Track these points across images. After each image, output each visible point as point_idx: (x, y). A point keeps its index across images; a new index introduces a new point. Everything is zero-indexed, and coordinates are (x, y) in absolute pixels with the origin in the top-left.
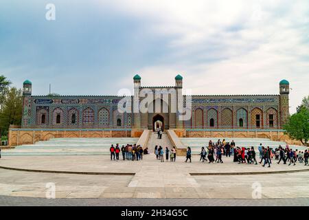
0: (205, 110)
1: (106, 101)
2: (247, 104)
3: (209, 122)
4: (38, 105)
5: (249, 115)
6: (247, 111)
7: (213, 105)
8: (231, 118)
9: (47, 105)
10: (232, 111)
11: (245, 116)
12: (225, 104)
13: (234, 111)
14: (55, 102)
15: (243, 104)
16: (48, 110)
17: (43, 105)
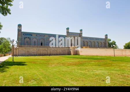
0: (88, 42)
4: (25, 36)
7: (90, 40)
9: (30, 36)
14: (34, 35)
16: (30, 39)
17: (27, 36)
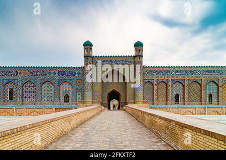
0: (169, 84)
1: (50, 73)
2: (218, 77)
3: (173, 97)
5: (221, 89)
6: (218, 85)
7: (179, 77)
8: (199, 93)
10: (201, 85)
11: (215, 91)
12: (193, 77)
13: (204, 84)
15: (214, 76)
